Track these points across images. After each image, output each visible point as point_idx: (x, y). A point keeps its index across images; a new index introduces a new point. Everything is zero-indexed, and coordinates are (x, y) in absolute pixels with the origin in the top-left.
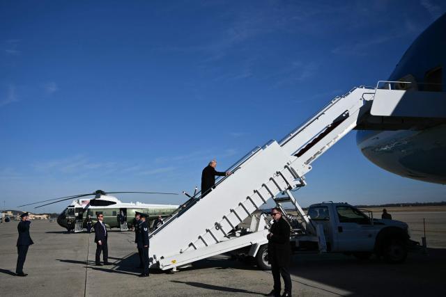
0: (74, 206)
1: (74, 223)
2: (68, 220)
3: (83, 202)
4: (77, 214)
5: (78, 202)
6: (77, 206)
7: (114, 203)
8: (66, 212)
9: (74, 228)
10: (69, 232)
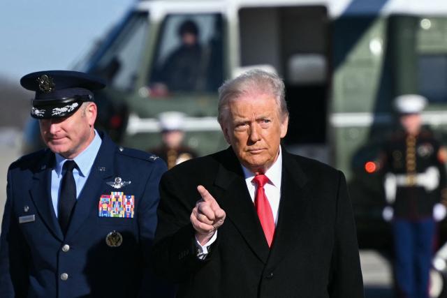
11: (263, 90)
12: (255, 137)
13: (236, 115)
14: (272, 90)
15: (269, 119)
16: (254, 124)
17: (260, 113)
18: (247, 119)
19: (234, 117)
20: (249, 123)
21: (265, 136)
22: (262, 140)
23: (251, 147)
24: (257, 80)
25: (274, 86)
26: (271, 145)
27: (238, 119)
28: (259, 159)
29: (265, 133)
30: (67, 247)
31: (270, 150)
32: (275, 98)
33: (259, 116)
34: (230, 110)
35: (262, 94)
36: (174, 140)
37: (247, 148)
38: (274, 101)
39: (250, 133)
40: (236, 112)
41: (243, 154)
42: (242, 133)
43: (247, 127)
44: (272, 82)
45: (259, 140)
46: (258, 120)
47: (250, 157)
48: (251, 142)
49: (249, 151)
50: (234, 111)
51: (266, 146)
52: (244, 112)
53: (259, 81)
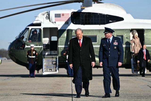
0: (39, 25)
1: (40, 57)
2: (30, 52)
3: (57, 16)
4: (46, 41)
5: (48, 17)
6: (46, 24)
7: (121, 19)
8: (26, 36)
9: (40, 67)
10: (32, 75)
30: (110, 49)
36: (32, 48)
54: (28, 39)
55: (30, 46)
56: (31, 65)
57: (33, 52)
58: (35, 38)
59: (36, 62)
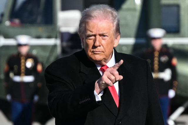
11: (106, 17)
12: (97, 44)
13: (88, 30)
14: (111, 18)
15: (107, 35)
16: (98, 37)
17: (102, 31)
18: (94, 33)
19: (87, 31)
20: (95, 36)
21: (103, 45)
22: (102, 46)
23: (94, 50)
24: (103, 11)
25: (113, 16)
26: (106, 51)
27: (89, 33)
28: (98, 57)
29: (103, 42)
31: (105, 53)
32: (113, 23)
33: (101, 33)
34: (85, 27)
35: (105, 19)
36: (24, 50)
37: (92, 50)
38: (112, 25)
39: (95, 41)
40: (88, 29)
41: (90, 53)
42: (90, 41)
43: (93, 37)
44: (112, 14)
45: (100, 46)
46: (100, 35)
47: (93, 56)
48: (94, 47)
49: (93, 52)
50: (88, 27)
51: (104, 50)
52: (93, 29)
53: (105, 12)
54: (7, 15)
55: (16, 39)
56: (19, 107)
57: (26, 60)
58: (31, 13)
59: (36, 98)
